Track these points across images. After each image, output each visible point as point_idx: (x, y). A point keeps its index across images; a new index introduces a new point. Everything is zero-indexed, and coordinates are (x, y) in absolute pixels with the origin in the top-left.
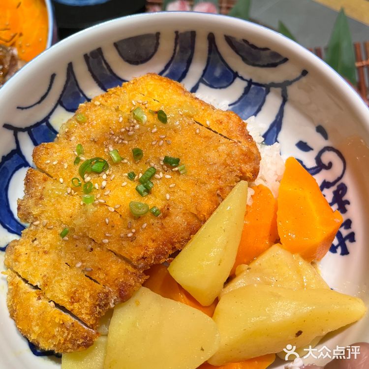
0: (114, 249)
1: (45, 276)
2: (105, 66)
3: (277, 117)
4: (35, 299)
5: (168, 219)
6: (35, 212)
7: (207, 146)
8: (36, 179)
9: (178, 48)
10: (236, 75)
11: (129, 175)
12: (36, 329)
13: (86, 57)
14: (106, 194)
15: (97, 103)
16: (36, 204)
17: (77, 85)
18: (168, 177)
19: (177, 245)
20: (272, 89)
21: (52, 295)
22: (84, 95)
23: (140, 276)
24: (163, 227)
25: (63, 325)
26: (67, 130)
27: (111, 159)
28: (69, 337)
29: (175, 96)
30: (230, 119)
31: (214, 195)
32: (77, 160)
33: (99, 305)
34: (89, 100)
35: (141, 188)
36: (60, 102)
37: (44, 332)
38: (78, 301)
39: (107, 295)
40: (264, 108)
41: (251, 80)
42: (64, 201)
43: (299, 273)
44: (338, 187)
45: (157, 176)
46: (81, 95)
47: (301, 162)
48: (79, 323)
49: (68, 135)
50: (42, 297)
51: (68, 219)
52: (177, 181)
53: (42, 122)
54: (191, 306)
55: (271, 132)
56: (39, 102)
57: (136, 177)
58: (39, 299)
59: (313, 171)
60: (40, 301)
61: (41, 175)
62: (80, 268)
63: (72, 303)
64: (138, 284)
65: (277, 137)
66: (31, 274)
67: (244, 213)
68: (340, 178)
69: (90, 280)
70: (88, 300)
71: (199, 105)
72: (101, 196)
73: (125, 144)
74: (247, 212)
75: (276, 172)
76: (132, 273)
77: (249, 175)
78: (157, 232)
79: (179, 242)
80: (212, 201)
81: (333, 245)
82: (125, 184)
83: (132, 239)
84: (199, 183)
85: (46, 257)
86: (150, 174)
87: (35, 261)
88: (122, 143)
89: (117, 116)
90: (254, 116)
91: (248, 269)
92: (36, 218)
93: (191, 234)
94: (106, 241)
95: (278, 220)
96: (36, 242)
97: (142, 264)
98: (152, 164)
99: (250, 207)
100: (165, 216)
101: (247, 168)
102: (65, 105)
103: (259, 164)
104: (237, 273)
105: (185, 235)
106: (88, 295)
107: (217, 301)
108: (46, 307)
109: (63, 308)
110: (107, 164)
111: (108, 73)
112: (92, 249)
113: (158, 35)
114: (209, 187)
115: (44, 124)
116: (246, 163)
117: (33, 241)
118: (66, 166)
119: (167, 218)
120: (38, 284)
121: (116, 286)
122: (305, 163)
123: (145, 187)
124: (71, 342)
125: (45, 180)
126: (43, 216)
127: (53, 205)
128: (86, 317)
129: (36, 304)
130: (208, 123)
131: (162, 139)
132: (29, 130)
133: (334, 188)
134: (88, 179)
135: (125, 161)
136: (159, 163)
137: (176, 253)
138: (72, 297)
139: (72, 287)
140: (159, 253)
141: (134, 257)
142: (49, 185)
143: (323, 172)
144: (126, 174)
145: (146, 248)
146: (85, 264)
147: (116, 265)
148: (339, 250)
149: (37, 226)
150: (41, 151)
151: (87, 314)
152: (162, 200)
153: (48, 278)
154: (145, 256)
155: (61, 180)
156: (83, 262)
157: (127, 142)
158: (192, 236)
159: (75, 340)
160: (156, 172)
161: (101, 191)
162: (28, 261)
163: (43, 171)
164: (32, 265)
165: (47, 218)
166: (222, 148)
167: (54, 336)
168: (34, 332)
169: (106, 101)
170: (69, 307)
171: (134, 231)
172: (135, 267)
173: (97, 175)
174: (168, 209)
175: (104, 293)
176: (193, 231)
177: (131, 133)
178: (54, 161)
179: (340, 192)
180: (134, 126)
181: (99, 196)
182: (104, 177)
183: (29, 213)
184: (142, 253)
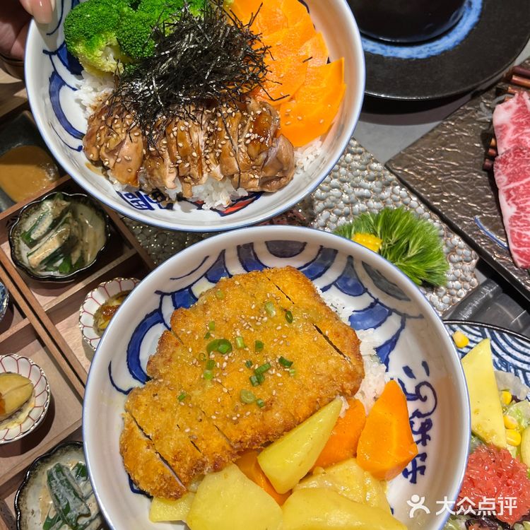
0: (218, 426)
1: (158, 430)
2: (252, 254)
3: (393, 337)
4: (145, 447)
5: (268, 414)
6: (162, 371)
7: (319, 356)
8: (170, 342)
9: (320, 256)
10: (366, 290)
11: (247, 362)
12: (141, 472)
13: (239, 247)
14: (224, 374)
15: (237, 283)
16: (165, 364)
17: (224, 264)
18: (279, 375)
19: (271, 438)
20: (394, 314)
21: (160, 449)
22: (227, 272)
23: (233, 455)
24: (263, 419)
25: (162, 476)
26: (205, 302)
27: (236, 344)
28: (165, 487)
29: (305, 299)
30: (347, 334)
31: (313, 402)
32: (208, 335)
33: (196, 469)
34: (231, 276)
35: (255, 379)
36: (205, 275)
37: (146, 477)
38: (179, 461)
39: (204, 464)
40: (384, 325)
41: (378, 299)
42: (189, 368)
43: (365, 489)
44: (426, 420)
45: (270, 371)
46: (225, 271)
47: (403, 385)
48: (177, 479)
49: (205, 307)
50: (151, 447)
51: (188, 387)
52: (286, 381)
53: (186, 288)
54: (267, 492)
55: (385, 347)
56: (189, 274)
57: (253, 366)
58: (148, 448)
59: (410, 397)
60: (149, 450)
61: (175, 340)
62: (188, 433)
63: (175, 461)
64: (231, 462)
65: (389, 354)
66: (146, 425)
67: (335, 424)
68: (429, 414)
69: (193, 447)
70: (188, 463)
71: (324, 312)
72: (220, 375)
73: (251, 331)
74: (337, 423)
75: (376, 390)
76: (229, 451)
77: (348, 392)
78: (258, 422)
79: (273, 435)
80: (309, 406)
81: (406, 470)
82: (241, 370)
83: (236, 422)
84: (303, 388)
85: (163, 414)
86: (265, 369)
87: (153, 415)
88: (249, 329)
89: (251, 302)
90: (373, 329)
91: (324, 473)
92: (161, 377)
93: (285, 431)
94: (214, 417)
95: (360, 439)
96: (156, 398)
97: (238, 446)
98: (269, 360)
99: (341, 419)
100: (267, 409)
101: (348, 386)
102: (209, 277)
103: (360, 383)
104: (314, 473)
105: (280, 430)
106: (189, 459)
107: (291, 492)
108: (152, 457)
109: (166, 462)
110: (231, 347)
111: (254, 259)
112: (201, 420)
113: (305, 244)
114: (310, 394)
115: (187, 290)
116: (348, 381)
117: (154, 395)
118: (197, 337)
119: (269, 411)
120: (151, 435)
121: (214, 458)
122: (406, 387)
123: (257, 378)
124: (165, 492)
125: (177, 345)
126: (168, 376)
127: (178, 370)
128: (183, 476)
129: (145, 451)
130: (327, 332)
131: (283, 339)
132: (173, 294)
133: (423, 420)
134: (212, 356)
135: (247, 349)
136: (275, 360)
137: (268, 444)
138: (175, 456)
139: (178, 448)
140: (254, 441)
141: (233, 439)
142: (179, 351)
143: (419, 401)
144: (245, 361)
145: (245, 433)
146: (192, 431)
147: (217, 440)
148: (410, 476)
149: (160, 383)
150: (179, 316)
151: (184, 473)
152: (269, 394)
153: (160, 433)
154: (242, 440)
155: (190, 350)
156: (191, 428)
157: (253, 330)
158: (285, 433)
159: (169, 491)
160: (271, 368)
161: (220, 371)
162: (146, 412)
163: (177, 336)
164: (149, 417)
165: (171, 380)
166: (332, 361)
167: (153, 482)
168: (138, 474)
169: (245, 284)
170: (171, 463)
171: (238, 415)
172: (232, 447)
173: (221, 355)
174: (271, 404)
175: (202, 461)
176: (288, 428)
177: (259, 324)
178: (187, 330)
179: (427, 426)
180: (263, 318)
181: (217, 375)
182: (226, 358)
183: (156, 370)
184: (240, 436)
